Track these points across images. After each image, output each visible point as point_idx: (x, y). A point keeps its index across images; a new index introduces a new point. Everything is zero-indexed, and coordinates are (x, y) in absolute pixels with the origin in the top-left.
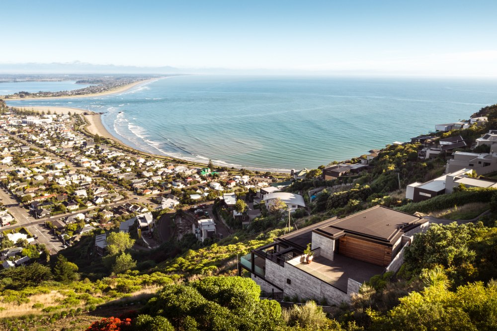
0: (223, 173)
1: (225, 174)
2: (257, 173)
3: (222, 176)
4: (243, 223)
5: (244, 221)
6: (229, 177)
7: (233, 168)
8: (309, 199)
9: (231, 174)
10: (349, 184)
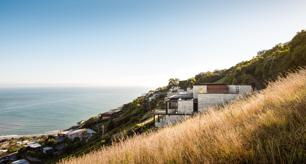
0: (4, 143)
1: (6, 143)
2: (34, 137)
3: (3, 145)
4: (54, 153)
5: (54, 152)
6: (10, 145)
7: (13, 138)
8: (98, 129)
9: (12, 142)
10: (117, 118)
